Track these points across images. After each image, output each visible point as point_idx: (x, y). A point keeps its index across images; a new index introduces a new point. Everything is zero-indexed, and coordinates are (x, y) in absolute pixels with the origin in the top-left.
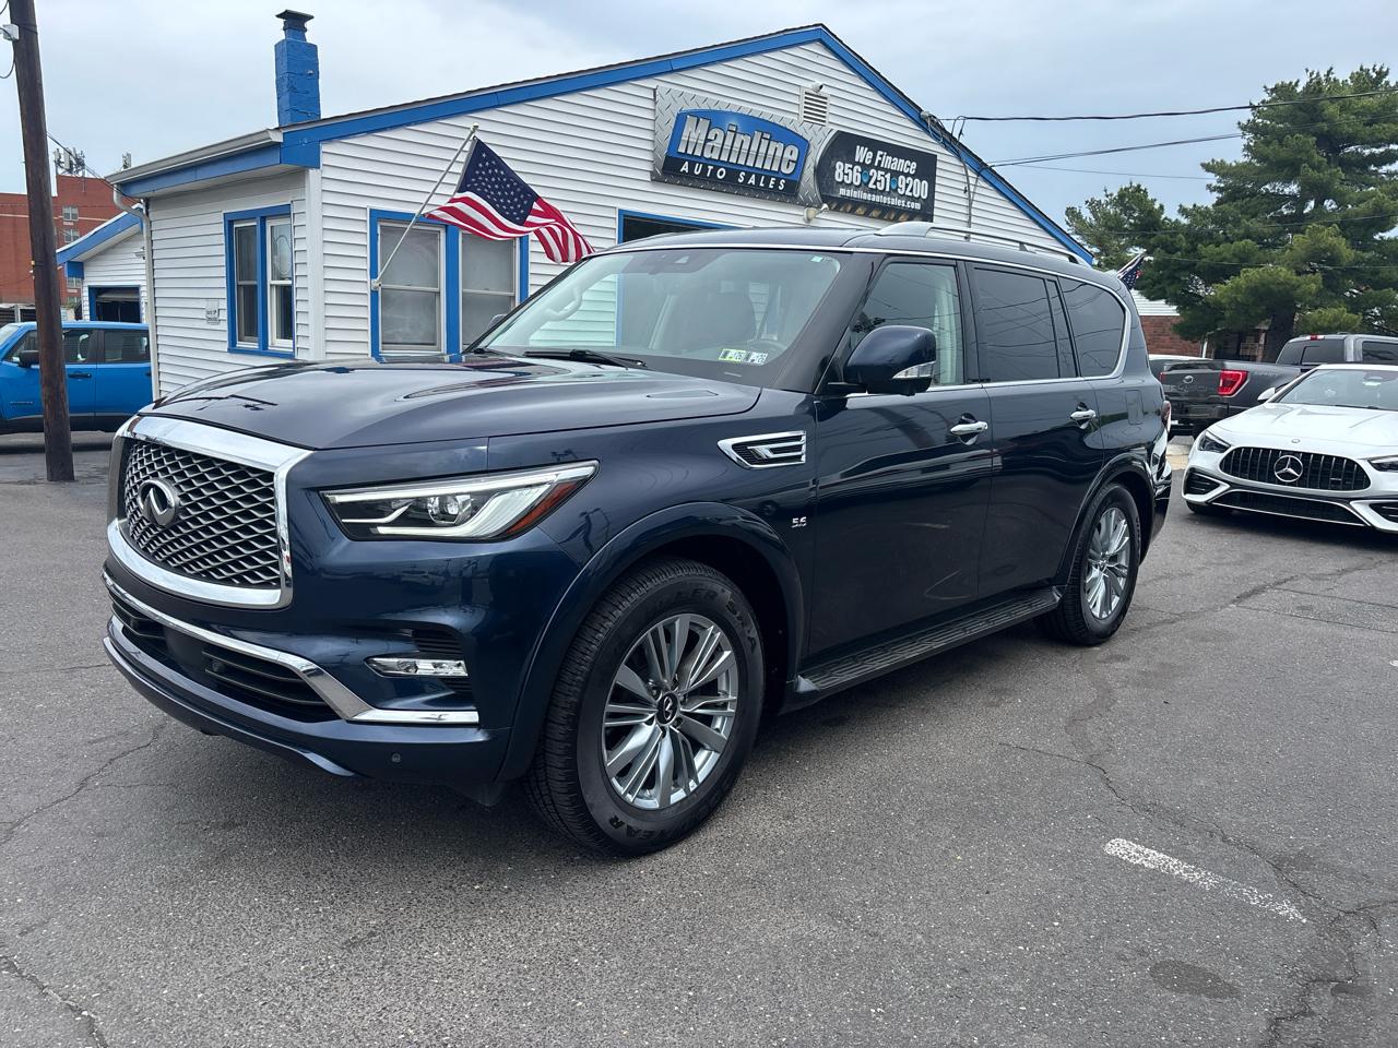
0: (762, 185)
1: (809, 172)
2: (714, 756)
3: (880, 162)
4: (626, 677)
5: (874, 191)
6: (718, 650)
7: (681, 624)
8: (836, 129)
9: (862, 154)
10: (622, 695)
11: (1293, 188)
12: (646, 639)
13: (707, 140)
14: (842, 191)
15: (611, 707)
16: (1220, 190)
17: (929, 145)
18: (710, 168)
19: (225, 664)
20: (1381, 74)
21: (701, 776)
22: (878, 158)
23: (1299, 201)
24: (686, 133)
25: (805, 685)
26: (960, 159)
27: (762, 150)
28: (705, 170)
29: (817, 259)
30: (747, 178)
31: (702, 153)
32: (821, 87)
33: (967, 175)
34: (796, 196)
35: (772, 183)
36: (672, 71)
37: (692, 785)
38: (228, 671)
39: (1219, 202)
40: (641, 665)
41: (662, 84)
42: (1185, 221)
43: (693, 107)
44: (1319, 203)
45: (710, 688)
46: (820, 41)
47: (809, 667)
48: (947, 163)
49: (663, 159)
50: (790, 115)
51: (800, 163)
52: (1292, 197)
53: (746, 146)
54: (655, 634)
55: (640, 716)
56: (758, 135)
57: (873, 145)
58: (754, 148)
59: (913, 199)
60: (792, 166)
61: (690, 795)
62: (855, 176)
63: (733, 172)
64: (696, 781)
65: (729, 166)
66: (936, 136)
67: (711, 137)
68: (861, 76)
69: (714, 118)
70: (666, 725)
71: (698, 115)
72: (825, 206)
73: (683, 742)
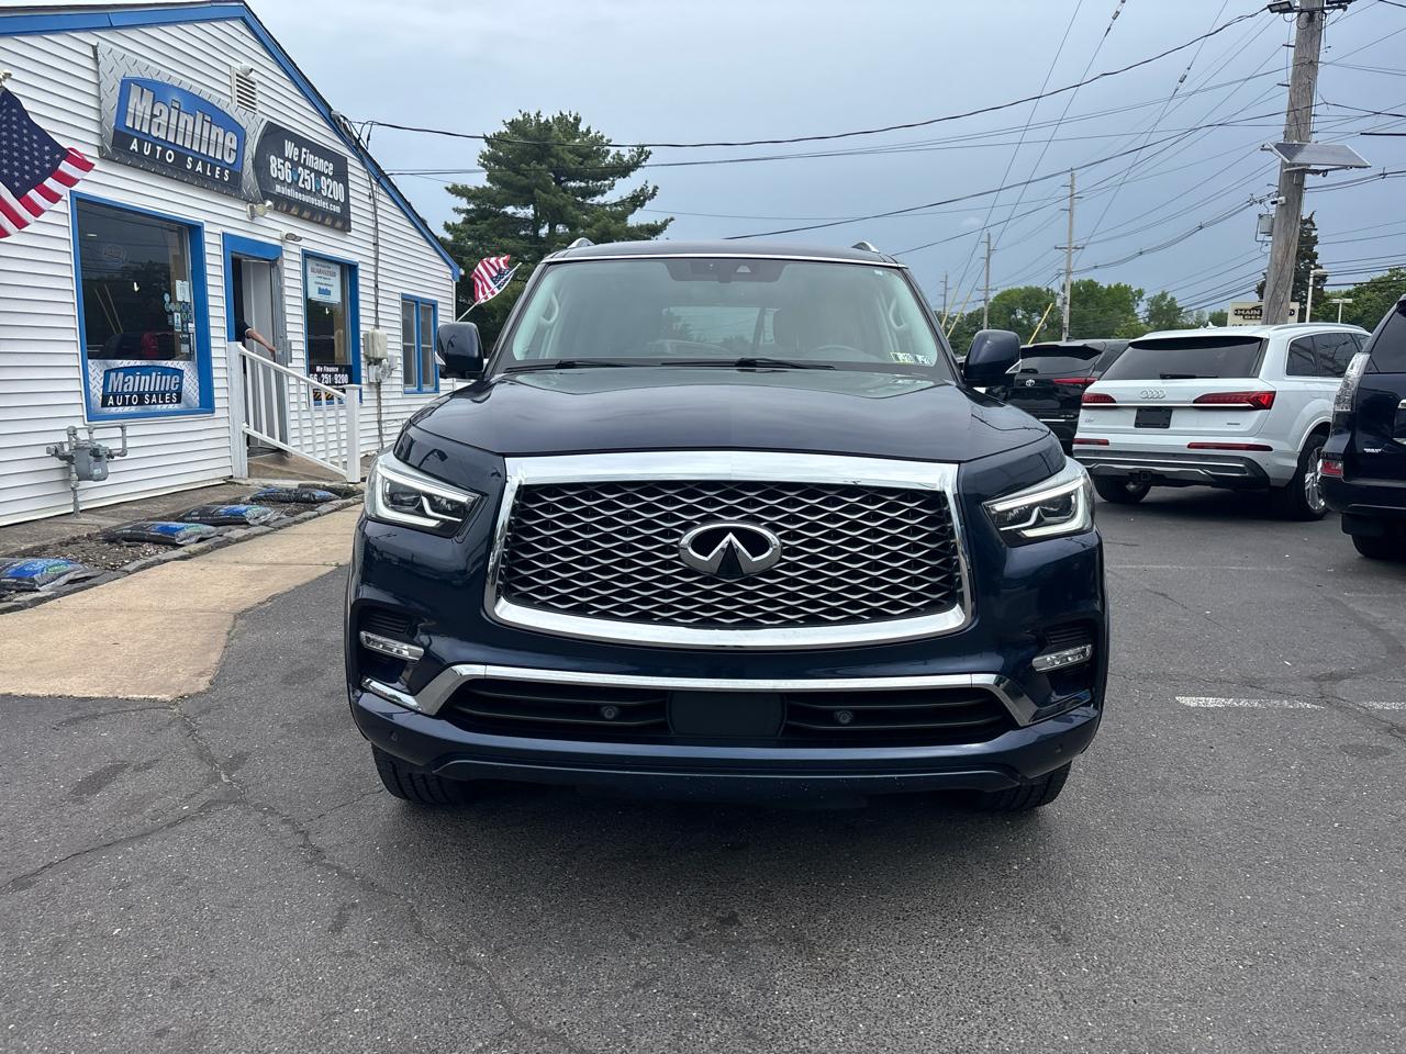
0: (209, 174)
1: (248, 164)
3: (305, 159)
5: (303, 191)
8: (267, 119)
9: (290, 149)
13: (153, 116)
14: (278, 188)
16: (468, 211)
17: (343, 150)
18: (159, 148)
22: (303, 156)
24: (131, 105)
26: (364, 165)
27: (206, 134)
28: (154, 150)
30: (195, 164)
31: (150, 130)
32: (252, 70)
33: (370, 181)
34: (240, 189)
35: (218, 172)
36: (111, 27)
39: (466, 222)
41: (105, 40)
42: (450, 237)
43: (134, 74)
46: (243, 19)
48: (354, 167)
49: (111, 133)
50: (223, 95)
51: (240, 152)
52: (524, 221)
53: (190, 128)
56: (200, 116)
57: (300, 142)
58: (198, 131)
59: (332, 201)
60: (234, 154)
62: (286, 174)
63: (181, 155)
65: (175, 148)
66: (341, 136)
67: (156, 112)
68: (279, 64)
69: (158, 90)
71: (144, 84)
72: (269, 203)
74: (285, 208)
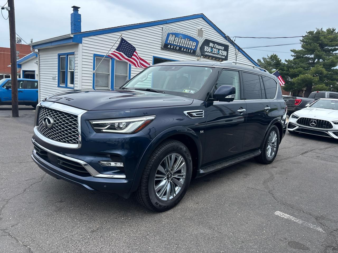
0: (187, 51)
1: (198, 49)
2: (180, 188)
3: (215, 47)
4: (160, 168)
5: (214, 54)
6: (182, 162)
7: (173, 156)
8: (205, 38)
9: (211, 45)
10: (159, 173)
11: (312, 56)
12: (165, 159)
13: (174, 40)
14: (206, 53)
15: (157, 175)
16: (295, 56)
17: (227, 43)
18: (175, 47)
19: (63, 162)
20: (334, 30)
21: (177, 193)
22: (215, 46)
23: (314, 59)
24: (169, 38)
25: (202, 171)
26: (234, 46)
27: (188, 43)
28: (174, 47)
29: (206, 69)
30: (184, 49)
31: (173, 43)
32: (202, 28)
33: (236, 50)
34: (195, 54)
35: (190, 51)
36: (167, 23)
37: (175, 195)
38: (64, 163)
39: (294, 59)
40: (164, 165)
41: (164, 26)
42: (286, 63)
43: (171, 32)
44: (319, 60)
45: (179, 172)
46: (202, 17)
47: (203, 167)
48: (231, 48)
49: (164, 44)
50: (194, 35)
51: (196, 46)
52: (312, 58)
53: (184, 42)
54: (167, 158)
55: (163, 178)
56: (187, 39)
57: (214, 43)
58: (186, 42)
59: (223, 56)
60: (195, 47)
61: (174, 197)
62: (209, 50)
63: (180, 48)
64: (176, 194)
65: (179, 46)
66: (229, 41)
67: (175, 39)
68: (211, 26)
69: (176, 35)
70: (169, 180)
71: (173, 34)
72: (202, 57)
73: (173, 184)
74: (208, 57)
